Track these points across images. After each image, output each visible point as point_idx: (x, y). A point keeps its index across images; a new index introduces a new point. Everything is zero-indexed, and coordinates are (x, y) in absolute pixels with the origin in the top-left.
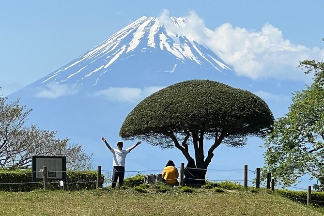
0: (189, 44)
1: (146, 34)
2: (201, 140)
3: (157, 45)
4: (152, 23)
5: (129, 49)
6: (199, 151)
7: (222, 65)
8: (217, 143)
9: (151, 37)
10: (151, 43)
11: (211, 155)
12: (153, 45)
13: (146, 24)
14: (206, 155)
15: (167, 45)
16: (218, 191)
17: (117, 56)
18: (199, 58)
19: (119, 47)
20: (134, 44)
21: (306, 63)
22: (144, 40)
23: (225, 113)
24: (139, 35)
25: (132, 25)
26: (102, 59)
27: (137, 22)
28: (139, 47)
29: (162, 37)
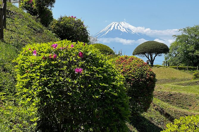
0: (125, 28)
1: (115, 26)
2: (152, 55)
3: (117, 29)
4: (116, 23)
5: (111, 30)
6: (151, 58)
7: (133, 33)
8: (156, 56)
9: (116, 27)
10: (116, 28)
11: (154, 59)
12: (116, 29)
13: (114, 24)
14: (153, 59)
15: (120, 29)
16: (158, 67)
17: (108, 32)
18: (127, 31)
19: (108, 29)
20: (112, 29)
21: (174, 36)
22: (114, 28)
23: (158, 48)
24: (113, 26)
25: (111, 24)
26: (104, 32)
27: (112, 23)
28: (113, 29)
29: (118, 27)
